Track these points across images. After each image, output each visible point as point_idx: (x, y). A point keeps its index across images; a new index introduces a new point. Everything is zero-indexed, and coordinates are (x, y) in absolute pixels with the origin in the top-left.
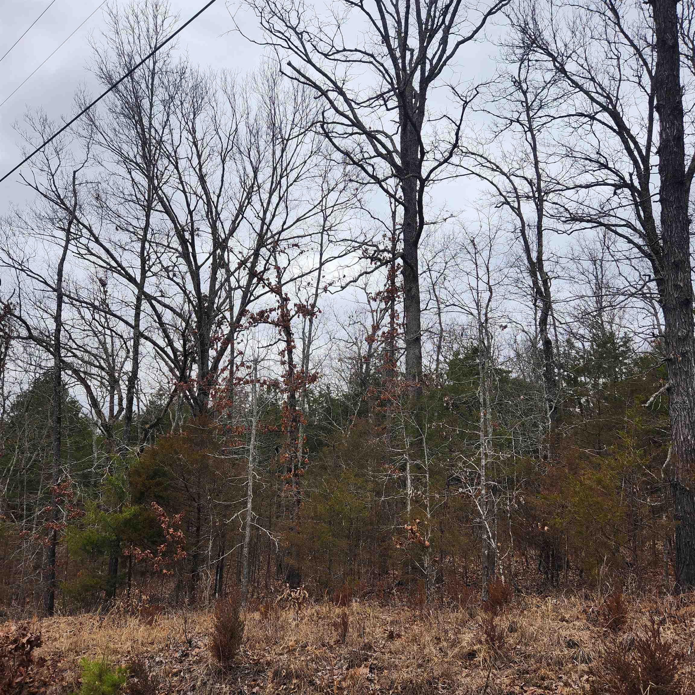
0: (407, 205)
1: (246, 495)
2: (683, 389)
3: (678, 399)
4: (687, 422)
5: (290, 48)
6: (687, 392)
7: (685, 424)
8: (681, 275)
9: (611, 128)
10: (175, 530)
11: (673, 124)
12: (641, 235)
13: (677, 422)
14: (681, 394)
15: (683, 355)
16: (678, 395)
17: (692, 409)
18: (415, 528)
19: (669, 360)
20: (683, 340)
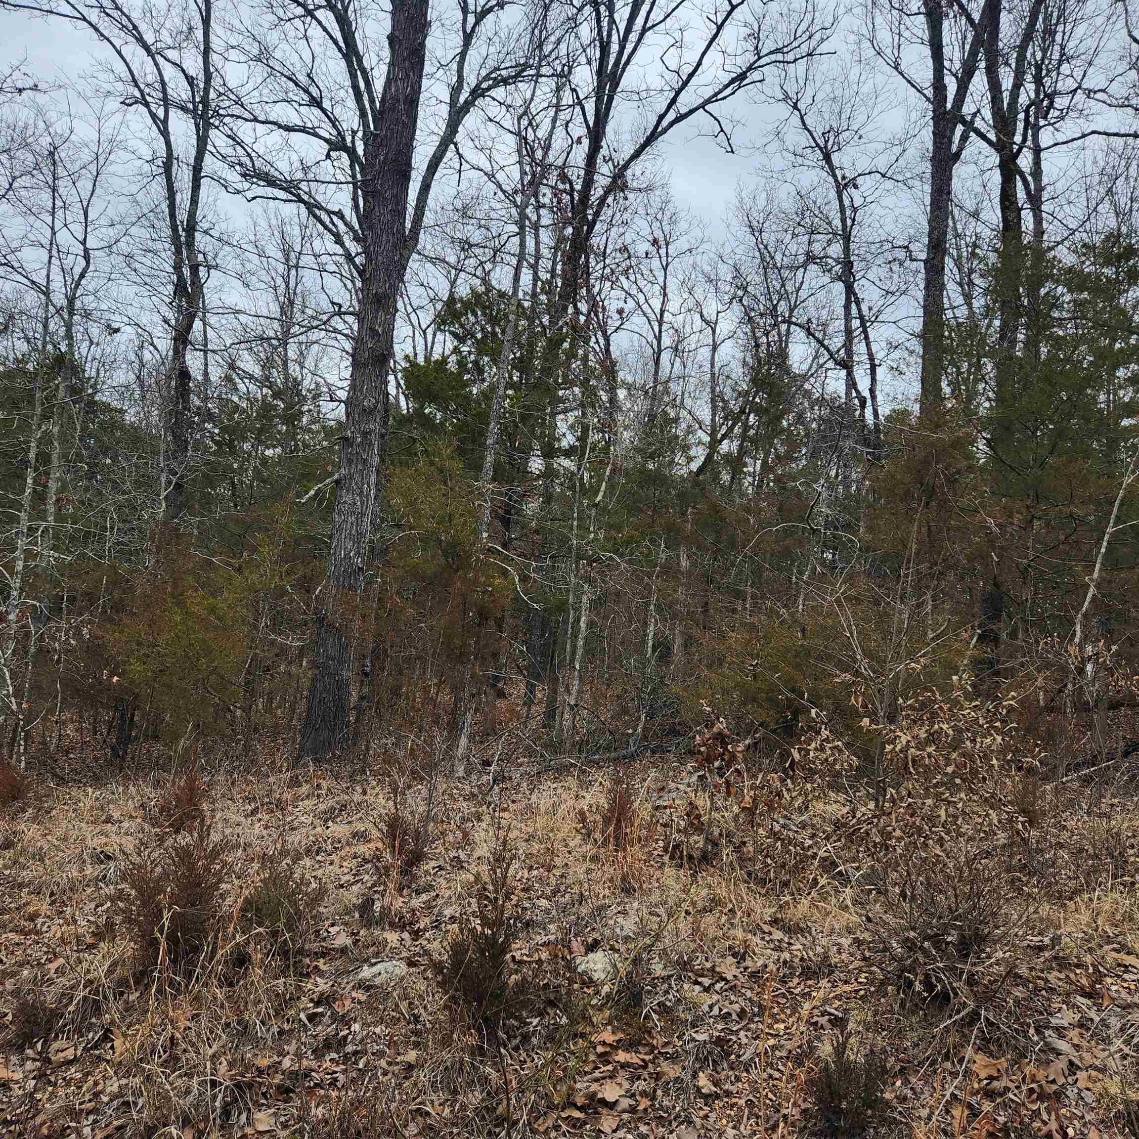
2: (356, 484)
3: (348, 498)
4: (353, 532)
6: (361, 489)
7: (350, 534)
8: (381, 315)
11: (408, 76)
12: (356, 237)
13: (340, 529)
14: (353, 490)
15: (365, 434)
16: (348, 491)
17: (363, 514)
19: (346, 439)
20: (368, 413)
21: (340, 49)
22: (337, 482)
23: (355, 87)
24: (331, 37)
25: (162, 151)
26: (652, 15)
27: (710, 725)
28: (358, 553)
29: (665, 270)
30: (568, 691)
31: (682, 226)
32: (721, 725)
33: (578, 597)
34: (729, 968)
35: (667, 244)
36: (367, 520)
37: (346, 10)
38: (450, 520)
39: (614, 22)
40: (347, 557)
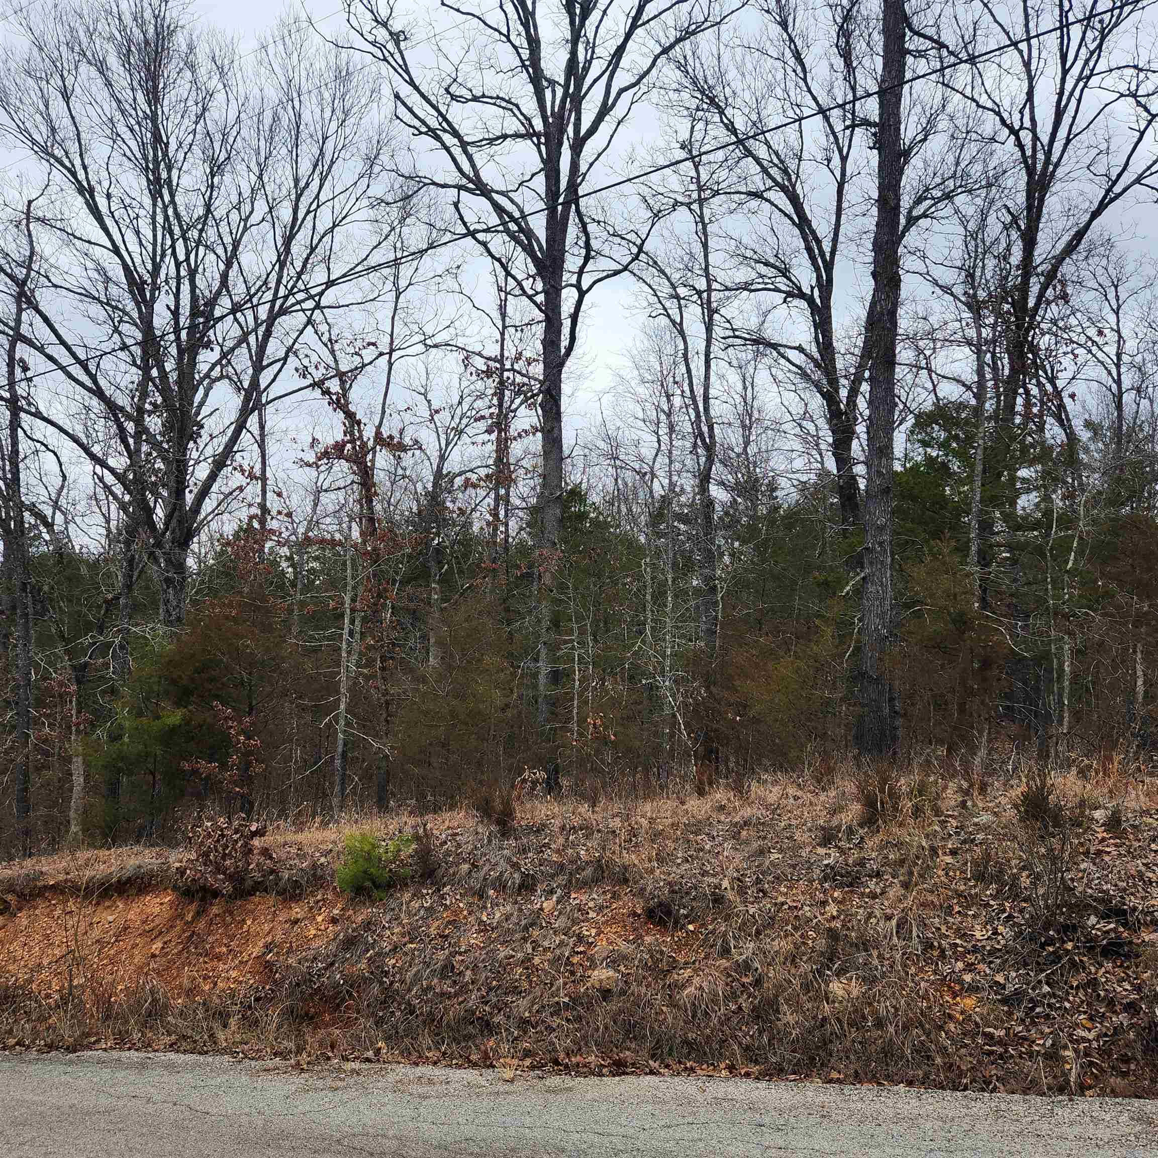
0: (550, 315)
1: (338, 692)
2: (877, 578)
3: (871, 588)
5: (385, 59)
6: (881, 582)
7: (876, 613)
8: (884, 461)
9: (791, 219)
10: (249, 738)
11: (888, 296)
12: (817, 365)
13: (869, 611)
14: (876, 583)
15: (881, 544)
16: (872, 584)
17: (884, 599)
18: (598, 722)
19: (867, 549)
20: (881, 529)
21: (794, 223)
22: (864, 579)
23: (809, 249)
24: (786, 215)
25: (681, 346)
26: (1074, 127)
28: (884, 626)
29: (1117, 314)
31: (1129, 268)
33: (1060, 648)
35: (1116, 287)
36: (887, 603)
37: (794, 186)
38: (955, 598)
39: (1038, 139)
40: (876, 629)
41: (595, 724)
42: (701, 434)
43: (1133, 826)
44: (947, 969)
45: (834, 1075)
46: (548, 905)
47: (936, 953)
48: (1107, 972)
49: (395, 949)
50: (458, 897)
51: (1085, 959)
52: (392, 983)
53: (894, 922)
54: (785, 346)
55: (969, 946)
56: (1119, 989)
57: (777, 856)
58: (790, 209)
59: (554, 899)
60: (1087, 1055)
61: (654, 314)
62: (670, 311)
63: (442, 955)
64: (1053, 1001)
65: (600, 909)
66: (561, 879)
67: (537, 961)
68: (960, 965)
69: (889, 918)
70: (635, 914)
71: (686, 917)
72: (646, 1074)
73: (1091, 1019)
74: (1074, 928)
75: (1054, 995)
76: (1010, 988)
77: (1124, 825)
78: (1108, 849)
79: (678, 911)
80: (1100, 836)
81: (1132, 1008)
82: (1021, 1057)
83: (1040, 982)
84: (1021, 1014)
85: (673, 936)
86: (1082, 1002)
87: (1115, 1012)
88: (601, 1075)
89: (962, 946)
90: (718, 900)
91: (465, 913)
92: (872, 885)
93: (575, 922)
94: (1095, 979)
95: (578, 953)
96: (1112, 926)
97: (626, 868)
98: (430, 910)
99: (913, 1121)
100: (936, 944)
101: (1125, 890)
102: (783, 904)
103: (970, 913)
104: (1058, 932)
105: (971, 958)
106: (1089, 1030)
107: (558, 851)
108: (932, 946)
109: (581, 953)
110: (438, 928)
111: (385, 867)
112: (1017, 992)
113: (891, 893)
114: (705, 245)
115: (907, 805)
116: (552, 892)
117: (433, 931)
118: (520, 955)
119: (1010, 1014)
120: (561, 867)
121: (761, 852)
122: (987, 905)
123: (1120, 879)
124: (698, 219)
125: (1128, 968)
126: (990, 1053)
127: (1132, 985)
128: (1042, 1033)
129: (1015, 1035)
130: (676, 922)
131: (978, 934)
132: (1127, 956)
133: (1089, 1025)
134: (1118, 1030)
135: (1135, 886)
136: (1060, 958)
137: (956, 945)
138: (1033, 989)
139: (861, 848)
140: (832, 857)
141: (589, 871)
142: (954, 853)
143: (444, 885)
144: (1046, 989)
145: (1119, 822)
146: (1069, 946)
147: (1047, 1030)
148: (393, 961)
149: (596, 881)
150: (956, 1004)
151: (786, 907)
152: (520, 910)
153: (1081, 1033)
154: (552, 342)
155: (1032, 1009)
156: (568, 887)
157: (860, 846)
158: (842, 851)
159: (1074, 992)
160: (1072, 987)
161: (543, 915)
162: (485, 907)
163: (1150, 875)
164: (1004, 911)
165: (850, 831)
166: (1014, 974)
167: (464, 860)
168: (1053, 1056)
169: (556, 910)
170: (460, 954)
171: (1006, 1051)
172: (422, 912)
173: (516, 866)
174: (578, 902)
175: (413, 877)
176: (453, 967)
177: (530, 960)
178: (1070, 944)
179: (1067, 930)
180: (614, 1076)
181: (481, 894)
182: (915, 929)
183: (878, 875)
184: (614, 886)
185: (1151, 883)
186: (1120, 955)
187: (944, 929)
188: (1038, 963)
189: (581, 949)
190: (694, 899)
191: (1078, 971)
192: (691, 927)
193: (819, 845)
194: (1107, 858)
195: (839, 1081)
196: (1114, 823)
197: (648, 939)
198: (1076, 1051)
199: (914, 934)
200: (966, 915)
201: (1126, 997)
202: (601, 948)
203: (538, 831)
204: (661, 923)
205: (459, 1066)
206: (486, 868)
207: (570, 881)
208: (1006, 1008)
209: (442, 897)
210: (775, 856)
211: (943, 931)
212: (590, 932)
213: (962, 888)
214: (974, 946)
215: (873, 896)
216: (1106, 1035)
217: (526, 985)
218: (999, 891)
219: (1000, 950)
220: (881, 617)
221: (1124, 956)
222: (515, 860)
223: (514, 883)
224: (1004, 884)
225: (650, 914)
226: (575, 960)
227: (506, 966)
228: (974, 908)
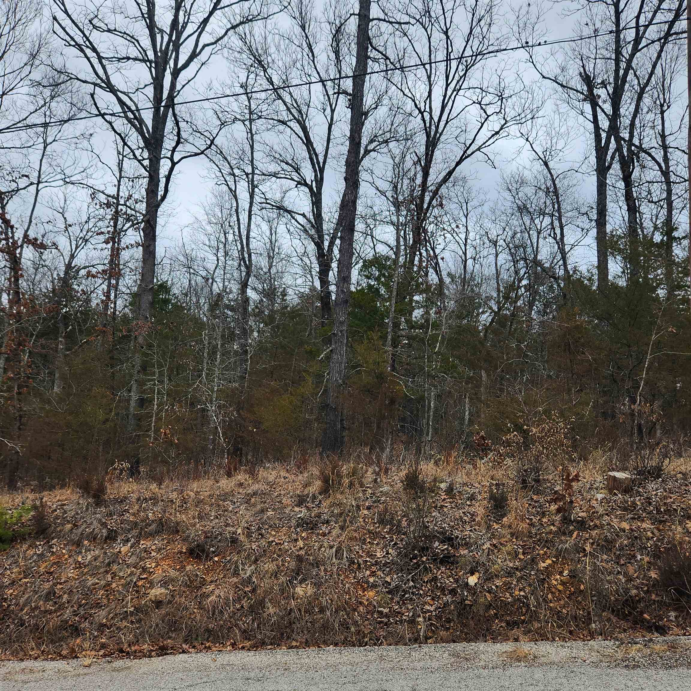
0: (152, 174)
2: (339, 351)
3: (336, 357)
4: (338, 370)
6: (341, 353)
8: (346, 285)
9: (302, 140)
11: (353, 192)
12: (313, 226)
13: (333, 369)
14: (338, 353)
15: (341, 332)
16: (335, 354)
17: (341, 363)
18: (168, 431)
19: (334, 334)
20: (342, 323)
21: (303, 142)
22: (331, 351)
23: (311, 159)
24: (299, 137)
25: (235, 204)
26: (450, 115)
27: (478, 433)
28: (340, 378)
29: (466, 217)
30: (427, 435)
32: (482, 433)
33: (429, 394)
34: (476, 485)
35: (467, 203)
36: (343, 365)
37: (304, 121)
38: (378, 364)
39: (433, 118)
40: (336, 380)
41: (165, 433)
42: (244, 259)
43: (459, 492)
44: (361, 575)
45: (294, 644)
46: (124, 549)
47: (355, 566)
48: (442, 573)
49: (13, 583)
50: (62, 546)
51: (432, 566)
52: (9, 606)
53: (334, 549)
54: (295, 213)
55: (373, 561)
56: (447, 582)
57: (271, 513)
58: (302, 134)
59: (129, 545)
60: (430, 619)
61: (219, 183)
62: (229, 183)
63: (47, 585)
64: (415, 590)
65: (159, 550)
66: (135, 532)
67: (114, 585)
68: (368, 573)
69: (331, 547)
70: (181, 553)
71: (214, 552)
72: (180, 653)
73: (433, 599)
74: (427, 548)
75: (415, 587)
76: (393, 584)
77: (455, 491)
78: (446, 505)
79: (209, 549)
80: (443, 497)
81: (453, 592)
82: (396, 623)
83: (408, 580)
84: (398, 599)
85: (204, 565)
86: (429, 590)
87: (445, 595)
88: (150, 656)
89: (370, 562)
90: (234, 541)
91: (66, 556)
92: (324, 529)
93: (141, 559)
94: (436, 577)
95: (142, 579)
96: (446, 547)
97: (178, 523)
98: (41, 556)
99: (335, 667)
100: (356, 561)
101: (453, 527)
102: (272, 542)
103: (375, 542)
104: (419, 552)
105: (374, 568)
106: (432, 606)
107: (134, 514)
108: (353, 563)
109: (144, 579)
110: (46, 567)
111: (10, 528)
112: (397, 587)
113: (334, 532)
114: (252, 147)
115: (346, 481)
116: (128, 541)
117: (42, 570)
118: (103, 582)
119: (392, 599)
120: (136, 524)
121: (262, 511)
122: (384, 537)
123: (451, 521)
124: (248, 131)
125: (452, 570)
126: (381, 622)
127: (454, 579)
128: (408, 609)
129: (394, 611)
130: (207, 556)
131: (378, 554)
132: (452, 563)
133: (432, 603)
134: (446, 604)
135: (458, 524)
136: (419, 566)
137: (366, 561)
138: (405, 584)
139: (319, 507)
140: (302, 512)
141: (154, 526)
142: (368, 508)
143: (53, 539)
144: (411, 584)
145: (452, 490)
146: (424, 559)
147: (410, 607)
148: (11, 591)
149: (158, 532)
150: (364, 596)
151: (274, 543)
152: (105, 553)
153: (427, 607)
154: (153, 191)
155: (404, 596)
156: (138, 538)
157: (318, 506)
158: (308, 509)
159: (425, 584)
160: (424, 582)
161: (120, 555)
162: (81, 552)
163: (466, 518)
164: (393, 541)
165: (314, 497)
166: (395, 576)
167: (68, 522)
168: (412, 622)
169: (129, 552)
170: (61, 584)
171: (389, 621)
172: (35, 557)
173: (104, 525)
174: (145, 546)
175: (30, 534)
176: (55, 593)
177: (109, 585)
178: (425, 558)
179: (424, 550)
180: (159, 656)
181: (78, 544)
182: (345, 553)
183: (328, 522)
184: (169, 536)
185: (466, 522)
186: (449, 563)
187: (361, 552)
188: (408, 569)
189: (145, 576)
190: (220, 541)
191: (428, 573)
192: (216, 559)
193: (296, 505)
194: (445, 510)
195: (297, 647)
196: (450, 490)
197: (188, 568)
198: (424, 617)
199: (345, 556)
200: (373, 543)
201: (451, 586)
202: (158, 575)
203: (121, 501)
204: (198, 557)
205: (52, 659)
206: (83, 527)
207: (141, 534)
208: (390, 596)
209: (51, 547)
210: (270, 513)
211: (360, 553)
212: (150, 564)
213: (372, 528)
214: (376, 561)
215: (324, 535)
216: (440, 608)
217: (105, 601)
218: (391, 529)
219: (389, 563)
220: (340, 372)
221: (451, 563)
222: (104, 520)
223: (102, 536)
224: (393, 526)
225: (191, 552)
226: (140, 583)
227: (93, 589)
228: (377, 540)
